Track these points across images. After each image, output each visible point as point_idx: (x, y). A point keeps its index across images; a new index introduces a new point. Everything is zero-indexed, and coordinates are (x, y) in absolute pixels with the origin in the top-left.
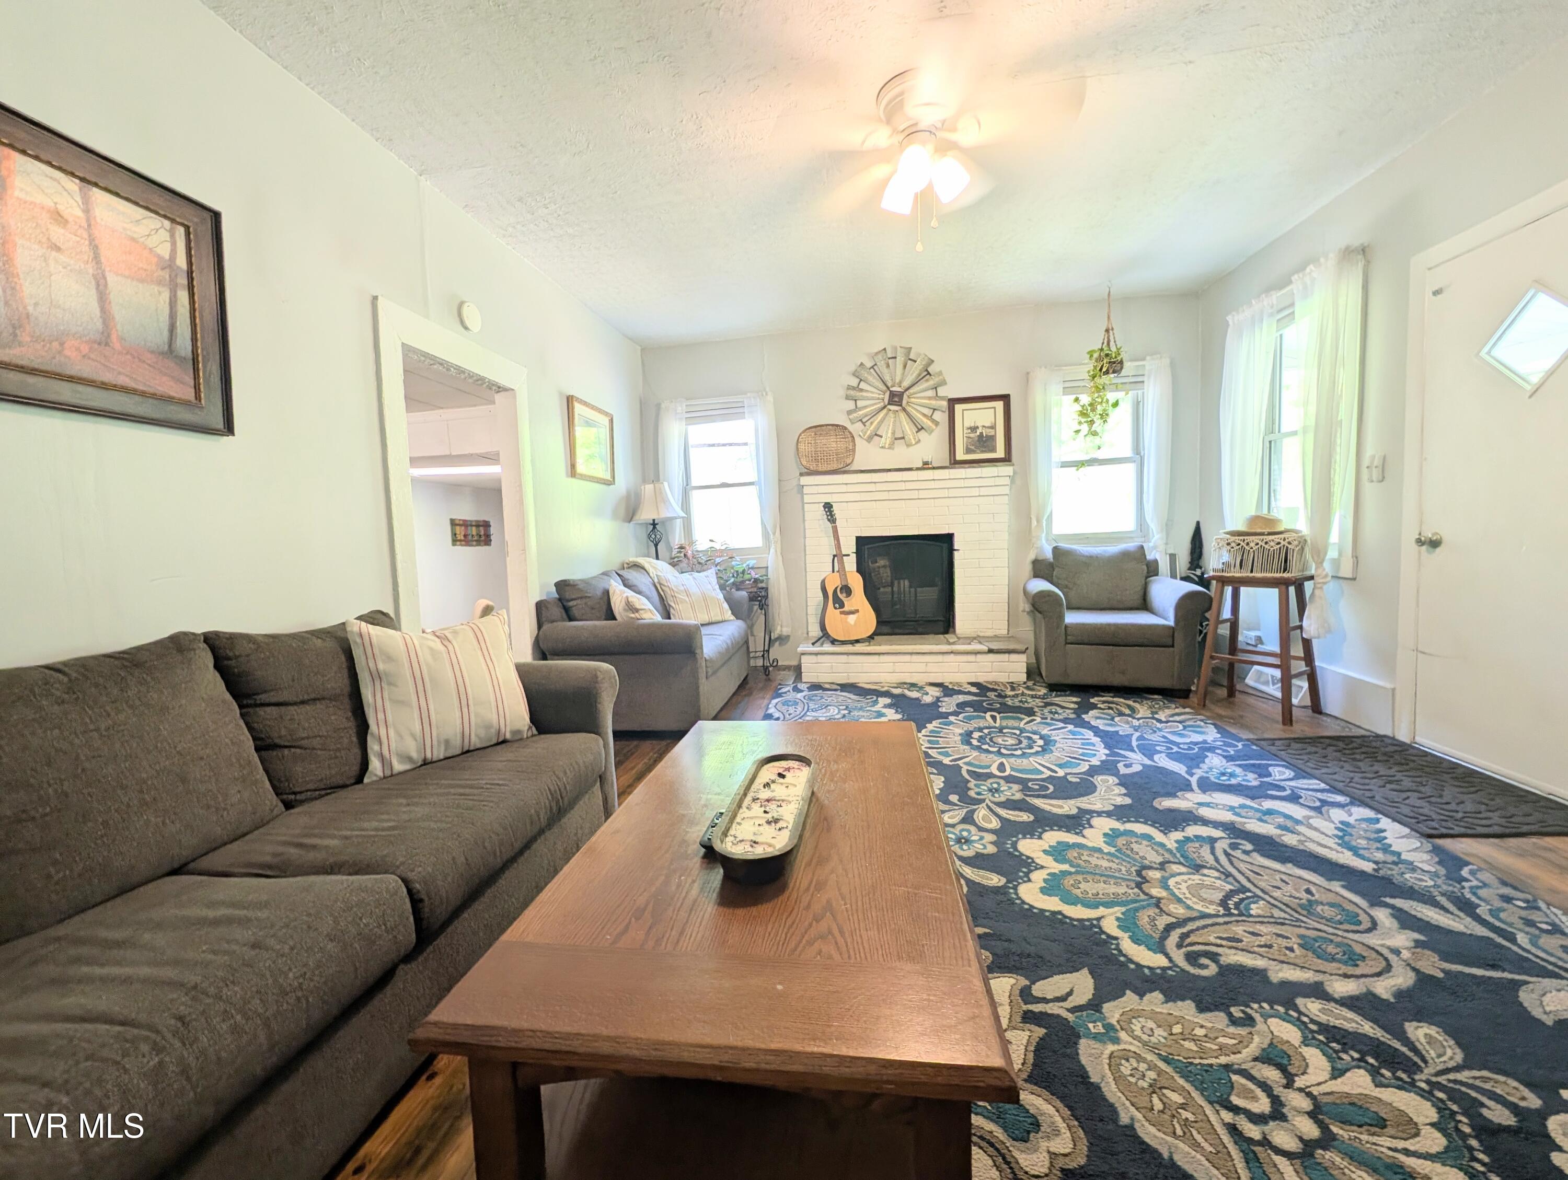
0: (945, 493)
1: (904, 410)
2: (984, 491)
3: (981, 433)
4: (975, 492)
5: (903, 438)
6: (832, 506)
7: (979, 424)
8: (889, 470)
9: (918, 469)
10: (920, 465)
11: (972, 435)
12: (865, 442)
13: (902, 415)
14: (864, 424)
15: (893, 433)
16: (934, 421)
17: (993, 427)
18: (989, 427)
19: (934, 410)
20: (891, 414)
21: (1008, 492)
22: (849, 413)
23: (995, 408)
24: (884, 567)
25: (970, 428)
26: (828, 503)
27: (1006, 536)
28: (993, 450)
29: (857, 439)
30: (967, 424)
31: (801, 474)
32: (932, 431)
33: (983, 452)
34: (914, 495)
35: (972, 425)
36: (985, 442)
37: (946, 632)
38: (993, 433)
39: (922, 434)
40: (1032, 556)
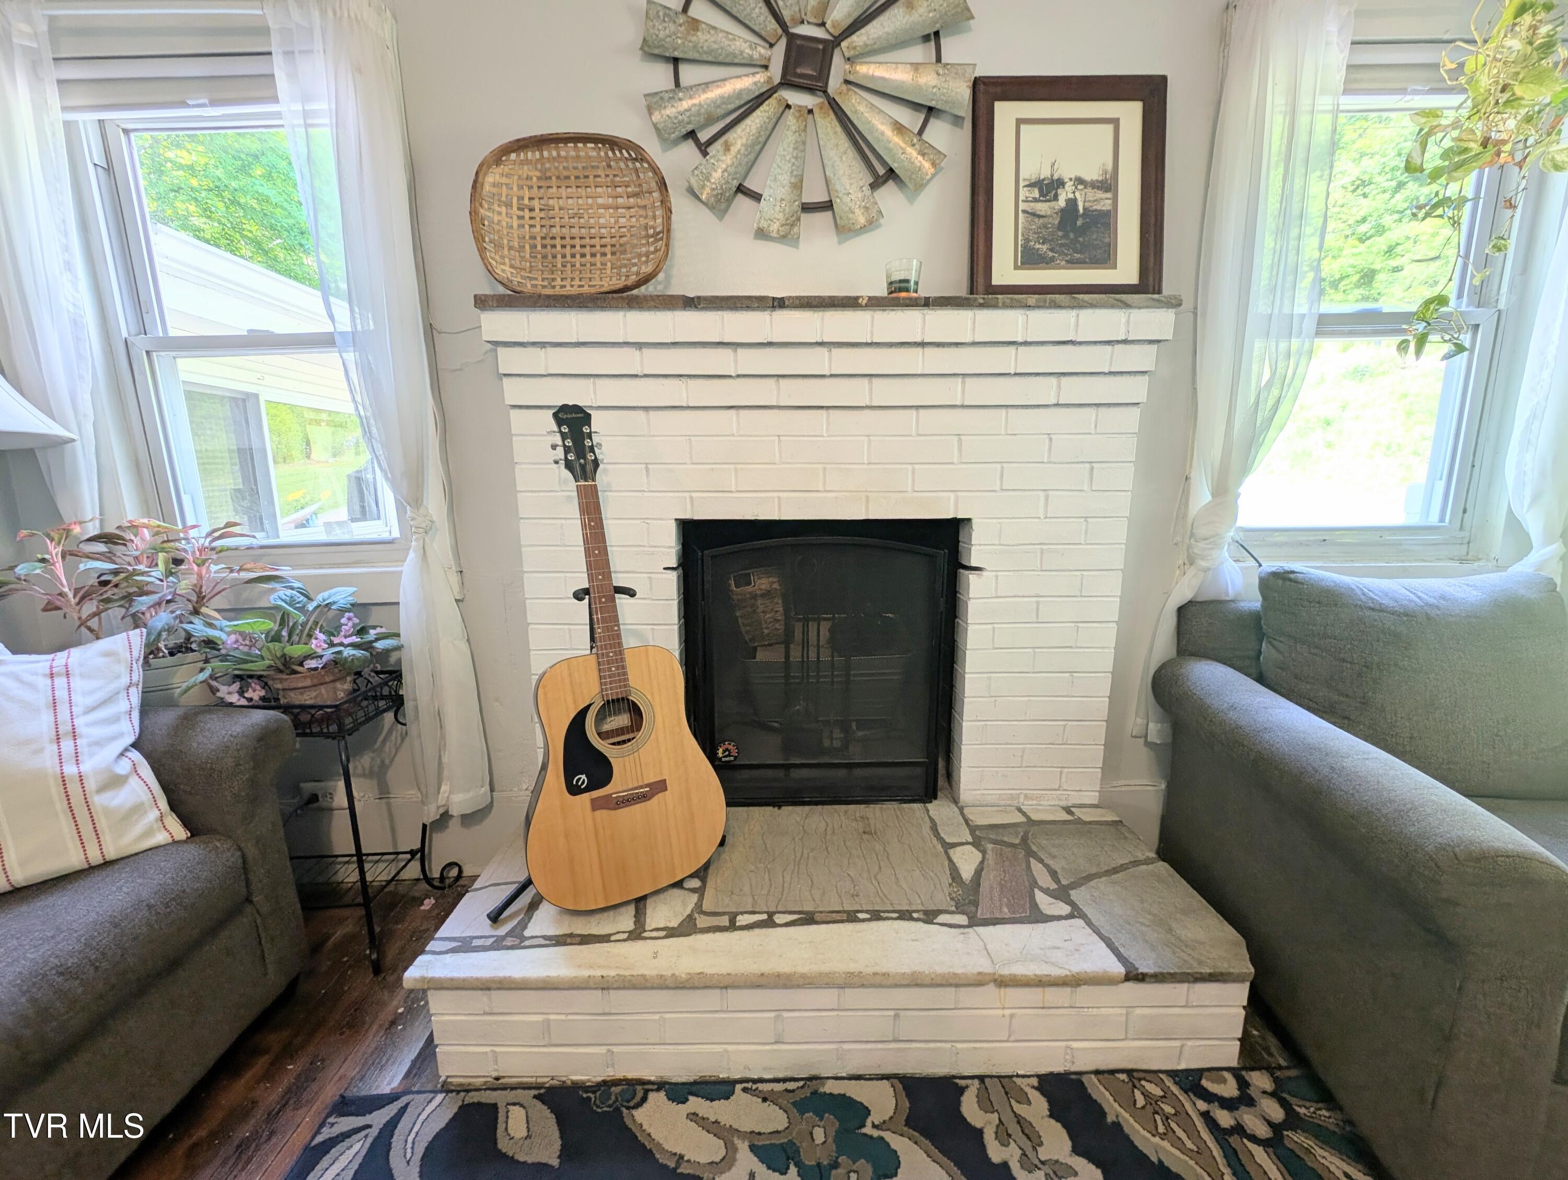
0: (953, 392)
1: (835, 107)
2: (1073, 390)
3: (1072, 203)
4: (1046, 391)
5: (828, 206)
6: (587, 419)
7: (1067, 172)
8: (779, 304)
9: (875, 303)
10: (882, 291)
11: (1042, 208)
12: (706, 215)
13: (827, 126)
14: (704, 149)
15: (798, 186)
16: (926, 150)
17: (1108, 185)
18: (1094, 185)
19: (931, 111)
20: (790, 119)
21: (1142, 397)
22: (654, 101)
23: (1115, 122)
24: (767, 594)
25: (1037, 184)
26: (577, 409)
27: (1119, 532)
28: (1106, 258)
29: (679, 202)
30: (1029, 171)
31: (482, 302)
32: (920, 186)
33: (1073, 263)
34: (857, 392)
35: (1045, 173)
36: (1083, 230)
37: (929, 794)
38: (1106, 205)
39: (888, 195)
40: (1183, 592)
